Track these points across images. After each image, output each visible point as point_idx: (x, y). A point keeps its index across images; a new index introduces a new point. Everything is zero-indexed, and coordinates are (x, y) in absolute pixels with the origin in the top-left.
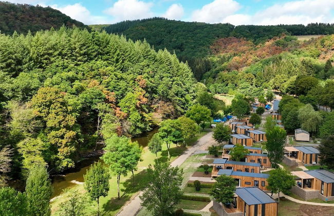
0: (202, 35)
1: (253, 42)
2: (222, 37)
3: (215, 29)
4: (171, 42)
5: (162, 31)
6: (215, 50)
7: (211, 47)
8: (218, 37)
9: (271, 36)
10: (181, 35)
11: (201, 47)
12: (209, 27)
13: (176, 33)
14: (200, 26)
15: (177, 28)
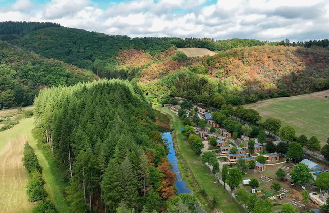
0: (107, 47)
1: (150, 54)
2: (124, 49)
3: (116, 41)
4: (79, 52)
5: (68, 41)
6: (122, 60)
7: (118, 58)
8: (121, 49)
9: (163, 49)
10: (88, 46)
11: (109, 58)
12: (111, 39)
13: (81, 43)
14: (102, 38)
15: (81, 38)
